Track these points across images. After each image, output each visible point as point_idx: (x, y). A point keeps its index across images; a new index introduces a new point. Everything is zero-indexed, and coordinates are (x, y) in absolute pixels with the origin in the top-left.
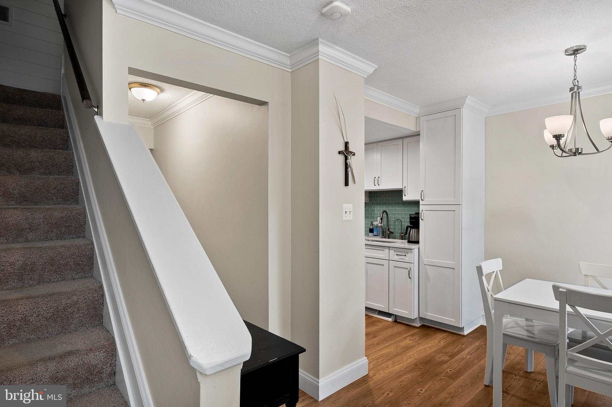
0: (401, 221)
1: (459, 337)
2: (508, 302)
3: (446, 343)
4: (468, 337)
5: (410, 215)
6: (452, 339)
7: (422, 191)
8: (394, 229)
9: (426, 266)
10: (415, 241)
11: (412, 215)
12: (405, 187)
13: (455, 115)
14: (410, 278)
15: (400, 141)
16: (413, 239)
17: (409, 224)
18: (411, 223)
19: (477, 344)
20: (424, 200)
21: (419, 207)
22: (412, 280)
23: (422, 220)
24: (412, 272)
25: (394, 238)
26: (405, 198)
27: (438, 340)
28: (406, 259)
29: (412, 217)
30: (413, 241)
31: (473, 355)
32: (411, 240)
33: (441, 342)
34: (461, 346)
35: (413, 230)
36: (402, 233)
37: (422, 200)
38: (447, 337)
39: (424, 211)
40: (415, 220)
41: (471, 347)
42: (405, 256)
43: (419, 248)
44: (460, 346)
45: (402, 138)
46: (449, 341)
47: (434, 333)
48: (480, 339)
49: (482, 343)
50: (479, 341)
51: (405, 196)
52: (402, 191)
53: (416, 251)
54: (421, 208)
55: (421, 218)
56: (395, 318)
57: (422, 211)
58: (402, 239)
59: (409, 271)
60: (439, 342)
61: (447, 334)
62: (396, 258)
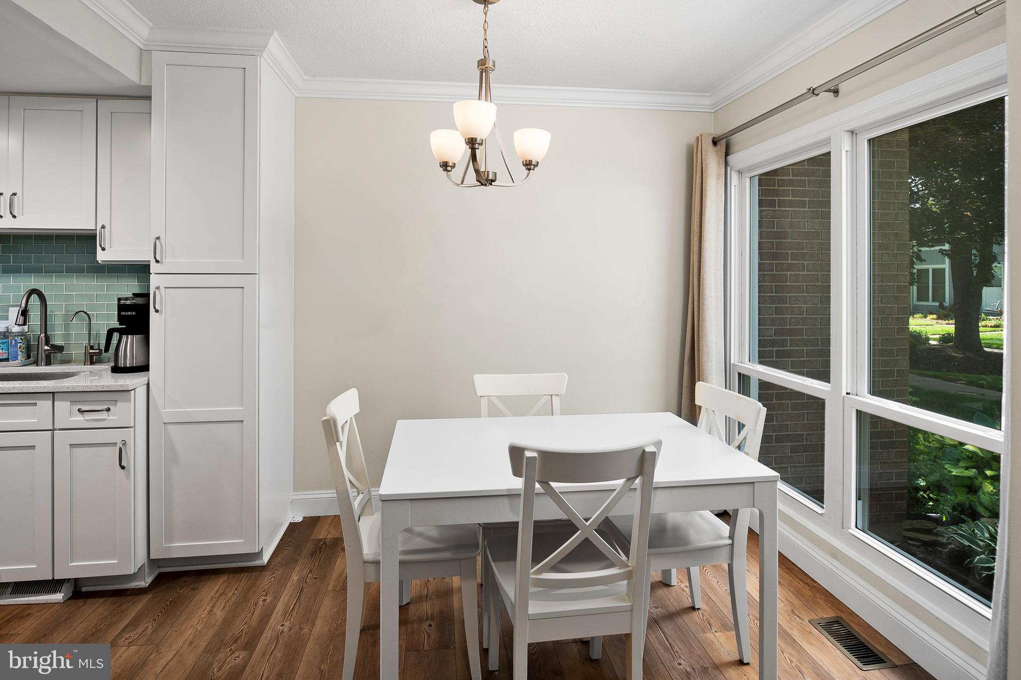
0: (88, 314)
1: (254, 574)
2: (410, 500)
3: (227, 608)
4: (272, 566)
5: (119, 300)
6: (240, 589)
7: (158, 238)
8: (67, 336)
9: (170, 427)
10: (133, 367)
11: (126, 299)
12: (103, 227)
13: (245, 69)
14: (123, 468)
15: (90, 105)
16: (128, 362)
17: (115, 324)
18: (121, 319)
19: (295, 578)
20: (162, 262)
21: (148, 280)
22: (129, 472)
23: (157, 311)
24: (128, 451)
25: (67, 361)
26: (101, 257)
27: (208, 608)
28: (112, 418)
29: (125, 305)
30: (130, 367)
31: (295, 614)
32: (121, 364)
33: (215, 610)
34: (264, 600)
35: (127, 338)
36: (92, 348)
37: (157, 261)
38: (227, 587)
39: (162, 288)
40: (134, 313)
41: (286, 592)
42: (108, 410)
43: (148, 385)
44: (261, 603)
45: (97, 97)
46: (233, 599)
47: (193, 589)
48: (297, 561)
49: (305, 571)
50: (297, 569)
51: (103, 249)
52: (94, 237)
53: (141, 392)
54: (154, 281)
55: (155, 308)
56: (73, 586)
57: (158, 288)
58: (92, 363)
59: (120, 450)
60: (211, 611)
61: (224, 578)
62: (79, 420)
